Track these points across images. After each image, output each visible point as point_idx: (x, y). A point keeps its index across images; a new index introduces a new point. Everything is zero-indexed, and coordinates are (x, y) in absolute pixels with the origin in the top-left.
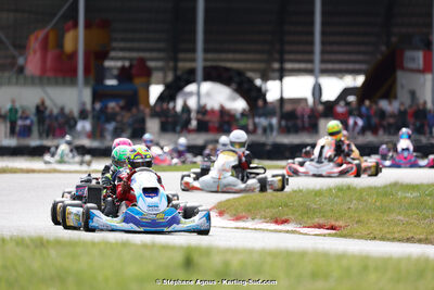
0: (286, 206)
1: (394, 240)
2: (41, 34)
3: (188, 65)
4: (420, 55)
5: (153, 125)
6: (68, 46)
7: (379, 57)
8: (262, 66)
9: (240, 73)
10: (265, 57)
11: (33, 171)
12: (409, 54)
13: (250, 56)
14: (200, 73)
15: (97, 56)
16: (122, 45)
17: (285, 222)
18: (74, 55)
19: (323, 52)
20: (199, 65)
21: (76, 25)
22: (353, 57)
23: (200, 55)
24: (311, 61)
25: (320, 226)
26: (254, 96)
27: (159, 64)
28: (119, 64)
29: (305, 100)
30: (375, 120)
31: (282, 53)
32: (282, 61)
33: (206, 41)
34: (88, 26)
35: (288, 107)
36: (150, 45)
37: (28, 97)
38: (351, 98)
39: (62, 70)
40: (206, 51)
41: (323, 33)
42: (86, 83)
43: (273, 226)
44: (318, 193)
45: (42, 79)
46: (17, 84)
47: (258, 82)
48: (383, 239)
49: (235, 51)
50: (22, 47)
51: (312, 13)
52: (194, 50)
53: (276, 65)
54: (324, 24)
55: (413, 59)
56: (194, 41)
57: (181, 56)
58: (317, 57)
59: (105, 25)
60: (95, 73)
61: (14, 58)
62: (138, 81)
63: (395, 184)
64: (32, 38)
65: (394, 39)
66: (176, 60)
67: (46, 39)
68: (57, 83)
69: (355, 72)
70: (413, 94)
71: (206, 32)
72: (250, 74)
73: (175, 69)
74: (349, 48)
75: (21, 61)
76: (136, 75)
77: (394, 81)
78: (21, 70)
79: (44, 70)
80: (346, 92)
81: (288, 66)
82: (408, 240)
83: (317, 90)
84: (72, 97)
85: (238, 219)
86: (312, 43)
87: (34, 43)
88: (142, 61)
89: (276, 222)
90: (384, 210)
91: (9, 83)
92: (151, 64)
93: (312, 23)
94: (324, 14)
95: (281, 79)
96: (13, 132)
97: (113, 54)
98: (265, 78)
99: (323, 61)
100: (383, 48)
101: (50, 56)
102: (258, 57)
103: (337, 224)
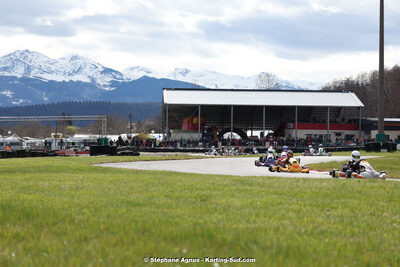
2: (187, 119)
3: (228, 127)
4: (292, 124)
6: (195, 122)
12: (288, 124)
14: (232, 129)
16: (209, 122)
19: (265, 124)
22: (270, 125)
23: (232, 124)
24: (262, 126)
26: (243, 135)
36: (216, 122)
38: (271, 136)
39: (194, 128)
42: (201, 132)
45: (187, 131)
53: (250, 127)
55: (290, 126)
56: (230, 121)
57: (225, 124)
59: (205, 116)
60: (203, 129)
64: (185, 120)
67: (189, 121)
68: (192, 132)
70: (290, 135)
72: (243, 130)
77: (284, 131)
80: (269, 134)
81: (254, 127)
83: (262, 134)
84: (197, 136)
88: (215, 126)
92: (217, 127)
95: (251, 131)
96: (181, 146)
97: (206, 124)
99: (265, 126)
101: (190, 125)
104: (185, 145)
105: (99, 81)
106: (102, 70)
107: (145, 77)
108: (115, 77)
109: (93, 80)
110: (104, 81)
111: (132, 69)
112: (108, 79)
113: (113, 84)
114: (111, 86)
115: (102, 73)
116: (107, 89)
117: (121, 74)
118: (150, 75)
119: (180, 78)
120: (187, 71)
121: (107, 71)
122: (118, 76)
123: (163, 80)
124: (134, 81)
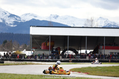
0: (80, 70)
1: (97, 75)
2: (44, 43)
3: (66, 48)
4: (102, 47)
5: (61, 57)
6: (48, 45)
7: (96, 47)
8: (78, 48)
9: (74, 49)
10: (78, 47)
11: (41, 64)
12: (100, 46)
13: (75, 47)
14: (68, 49)
15: (52, 47)
16: (56, 45)
17: (80, 72)
18: (49, 46)
19: (87, 46)
20: (68, 48)
21: (49, 42)
22: (92, 47)
23: (68, 46)
24: (85, 47)
25: (86, 73)
26: (76, 53)
27: (62, 48)
28: (56, 48)
29: (84, 53)
30: (95, 57)
31: (81, 46)
32: (81, 47)
33: (69, 44)
34: (51, 42)
35: (82, 54)
36: (60, 45)
37: (41, 53)
38: (91, 53)
40: (69, 46)
41: (87, 43)
42: (51, 51)
43: (78, 73)
44: (85, 68)
45: (44, 50)
46: (40, 51)
47: (77, 51)
48: (95, 75)
49: (73, 46)
50: (41, 45)
51: (85, 40)
52: (67, 46)
53: (80, 48)
54: (87, 42)
55: (101, 47)
56: (67, 44)
57: (65, 46)
58: (86, 47)
59: (53, 42)
61: (39, 47)
62: (59, 50)
63: (97, 67)
64: (42, 44)
65: (98, 44)
66: (64, 47)
67: (44, 44)
68: (46, 51)
69: (92, 49)
70: (101, 52)
71: (69, 43)
72: (76, 49)
73: (64, 48)
74: (91, 45)
75: (40, 47)
76: (58, 49)
77: (98, 51)
78: (41, 48)
79: (44, 49)
81: (82, 48)
82: (99, 75)
83: (86, 52)
84: (48, 53)
85: (73, 72)
86: (85, 45)
87: (43, 44)
88: (59, 47)
89: (79, 72)
90: (95, 71)
91: (39, 51)
92: (60, 48)
93: (85, 42)
94: (87, 40)
95: (81, 50)
96: (39, 58)
97: (55, 46)
98: (78, 50)
99: (87, 47)
100: (96, 46)
101: (45, 46)
102: (77, 47)
103: (88, 73)
104: (41, 58)
105: (7, 21)
106: (9, 15)
107: (33, 19)
108: (16, 19)
109: (4, 21)
110: (10, 22)
111: (26, 14)
112: (12, 20)
113: (15, 23)
114: (14, 24)
115: (9, 17)
116: (12, 26)
117: (20, 18)
118: (36, 18)
119: (54, 20)
120: (57, 16)
121: (12, 16)
122: (18, 19)
123: (44, 21)
124: (27, 22)
